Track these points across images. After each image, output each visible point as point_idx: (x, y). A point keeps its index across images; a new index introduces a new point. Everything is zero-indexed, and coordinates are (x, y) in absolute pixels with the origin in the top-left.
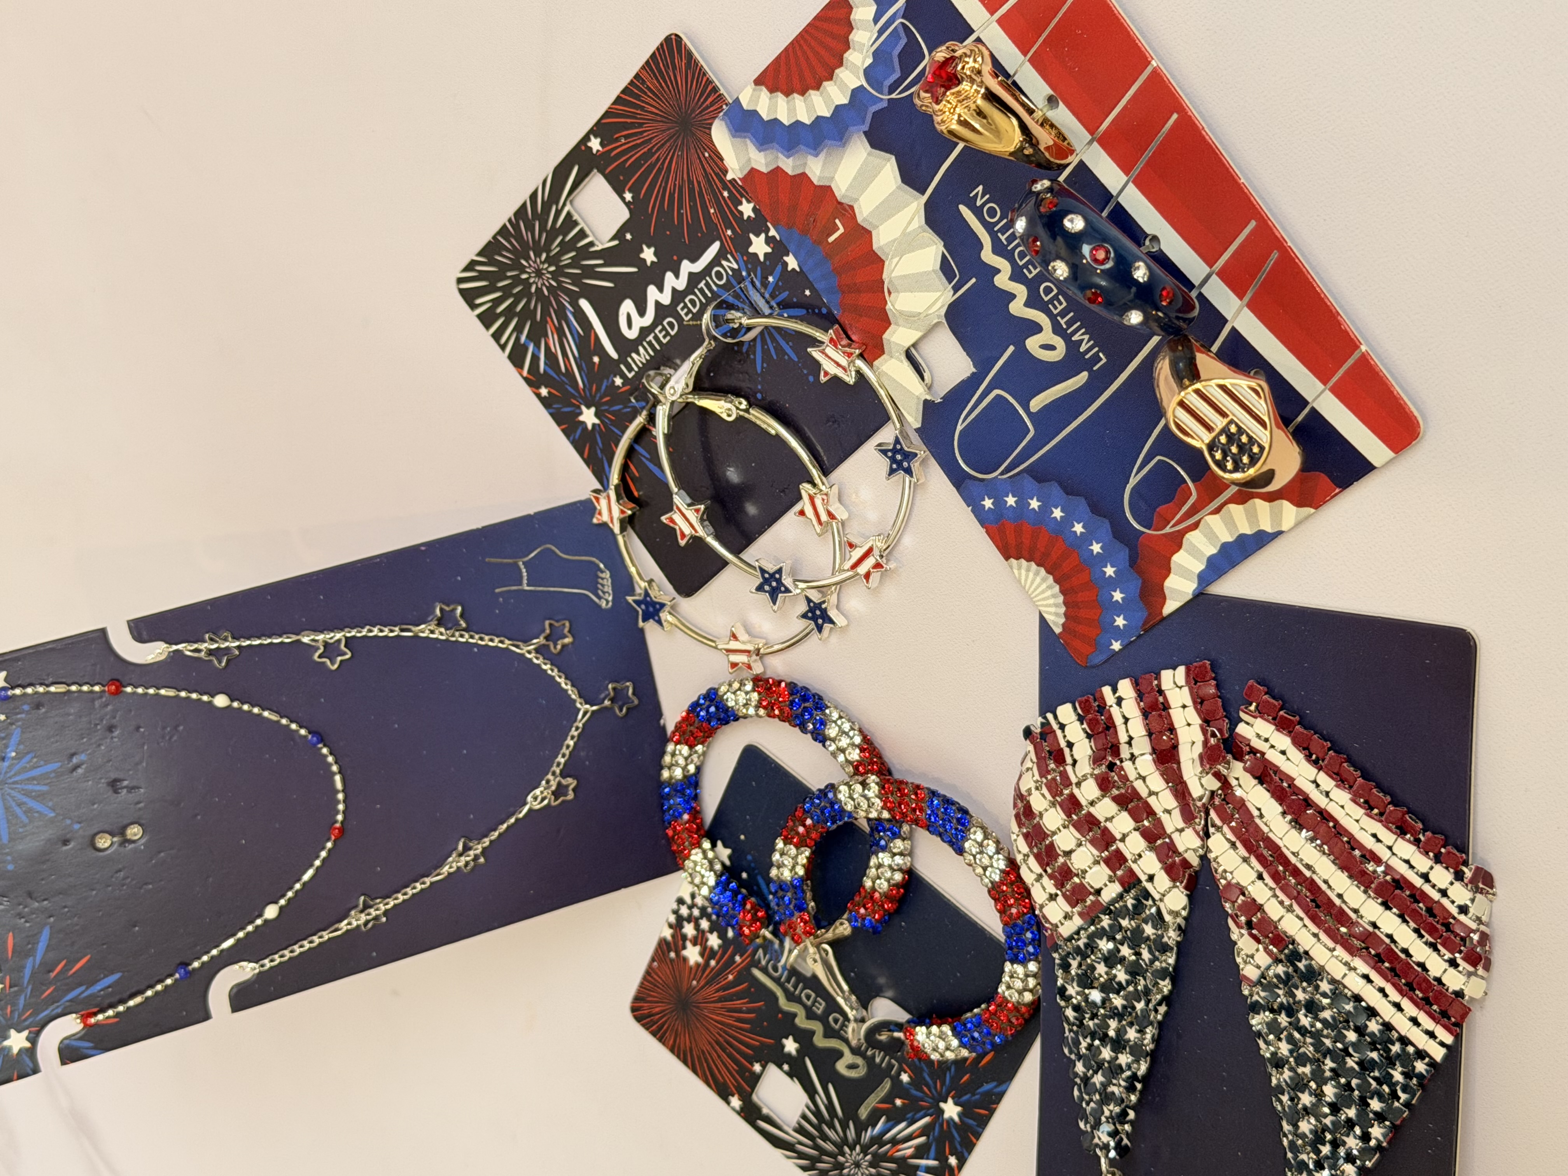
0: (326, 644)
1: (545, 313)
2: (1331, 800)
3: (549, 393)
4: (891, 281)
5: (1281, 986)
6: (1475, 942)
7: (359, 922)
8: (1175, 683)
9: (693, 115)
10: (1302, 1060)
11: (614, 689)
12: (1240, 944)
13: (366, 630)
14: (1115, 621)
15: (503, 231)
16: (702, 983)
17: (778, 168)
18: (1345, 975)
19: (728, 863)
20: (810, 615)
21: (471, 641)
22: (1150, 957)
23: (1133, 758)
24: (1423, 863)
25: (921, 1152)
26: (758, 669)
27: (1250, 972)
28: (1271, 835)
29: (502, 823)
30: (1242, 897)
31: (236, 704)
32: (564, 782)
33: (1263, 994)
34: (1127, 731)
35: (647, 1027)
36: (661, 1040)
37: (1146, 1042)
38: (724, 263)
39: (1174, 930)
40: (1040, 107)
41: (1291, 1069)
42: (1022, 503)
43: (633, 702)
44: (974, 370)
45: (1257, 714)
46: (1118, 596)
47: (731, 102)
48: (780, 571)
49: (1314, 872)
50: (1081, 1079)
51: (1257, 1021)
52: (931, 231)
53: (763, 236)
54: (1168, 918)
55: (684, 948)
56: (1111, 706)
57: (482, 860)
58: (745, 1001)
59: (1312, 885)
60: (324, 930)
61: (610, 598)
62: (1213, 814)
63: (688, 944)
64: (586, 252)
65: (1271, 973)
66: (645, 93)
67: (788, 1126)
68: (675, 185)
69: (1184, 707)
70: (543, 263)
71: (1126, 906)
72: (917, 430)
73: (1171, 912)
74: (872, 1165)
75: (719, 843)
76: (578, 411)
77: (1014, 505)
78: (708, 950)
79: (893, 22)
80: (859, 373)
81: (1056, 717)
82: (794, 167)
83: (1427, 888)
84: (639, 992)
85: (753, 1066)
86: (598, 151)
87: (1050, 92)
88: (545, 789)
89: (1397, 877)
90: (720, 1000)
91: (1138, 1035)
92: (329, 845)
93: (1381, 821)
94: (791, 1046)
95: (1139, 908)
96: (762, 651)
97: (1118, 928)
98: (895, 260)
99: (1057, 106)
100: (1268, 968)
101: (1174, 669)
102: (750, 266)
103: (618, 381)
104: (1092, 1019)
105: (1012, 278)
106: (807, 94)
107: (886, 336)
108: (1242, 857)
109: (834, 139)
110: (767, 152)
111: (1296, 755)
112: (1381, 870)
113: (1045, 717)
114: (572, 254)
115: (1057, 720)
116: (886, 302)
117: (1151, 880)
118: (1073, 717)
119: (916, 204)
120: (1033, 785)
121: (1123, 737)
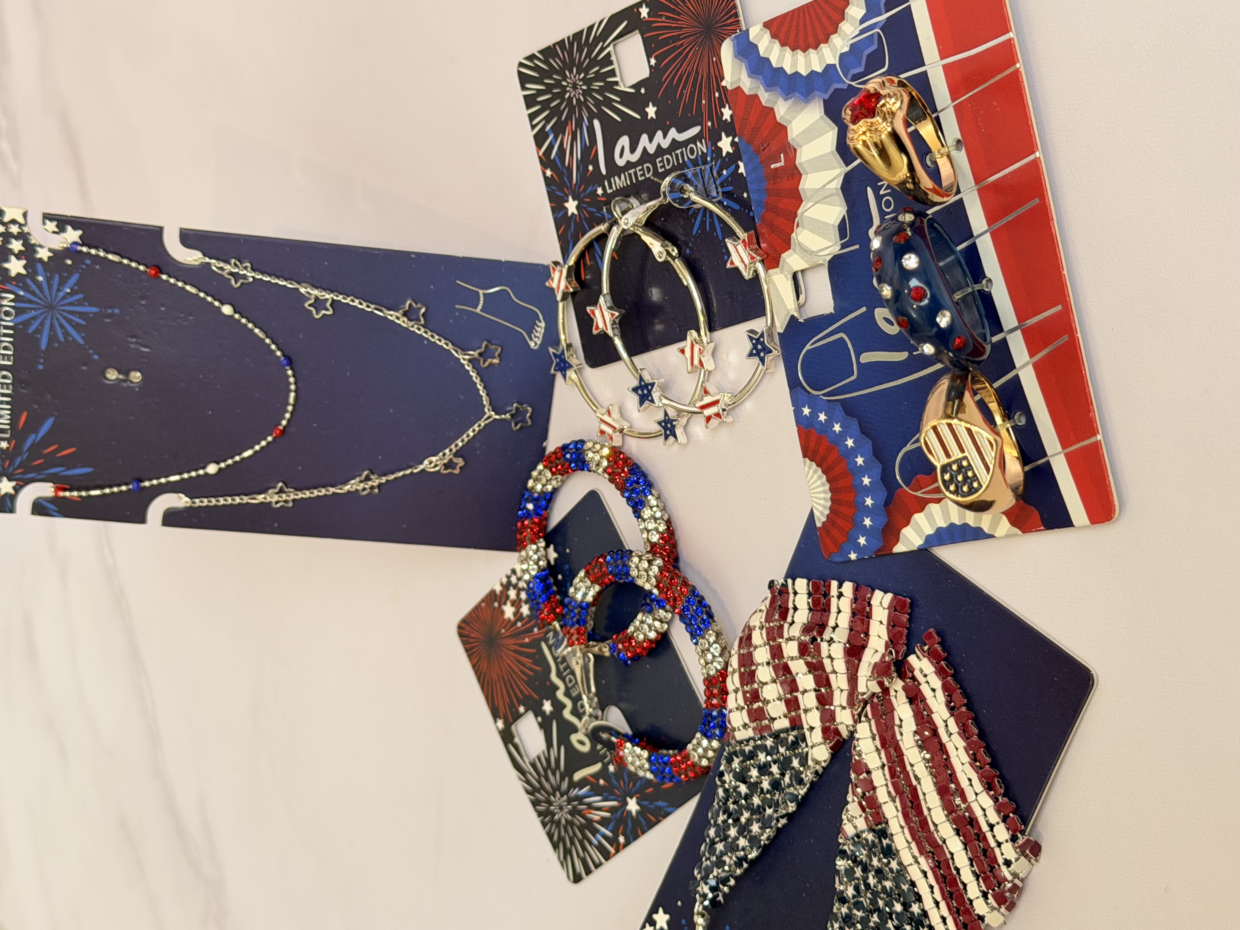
0: (317, 299)
1: (569, 117)
2: (951, 740)
3: (552, 175)
4: (802, 218)
5: (866, 848)
6: (1006, 889)
7: (272, 500)
8: (881, 603)
9: (716, 26)
10: (858, 905)
11: (517, 408)
12: (849, 806)
13: (349, 299)
14: (859, 538)
15: (561, 43)
16: (507, 634)
17: (756, 97)
18: (911, 864)
19: (552, 562)
20: (663, 424)
21: (424, 335)
22: (789, 782)
23: (831, 641)
24: (994, 817)
25: (604, 822)
26: (617, 441)
27: (849, 829)
28: (900, 743)
29: (400, 470)
30: (865, 775)
31: (237, 316)
32: (455, 460)
33: (851, 847)
34: (837, 619)
35: (464, 643)
36: (470, 656)
37: (762, 838)
38: (699, 144)
39: (811, 773)
40: (949, 143)
41: (849, 908)
42: (829, 423)
43: (527, 422)
44: (833, 312)
45: (926, 654)
46: (867, 522)
47: (744, 29)
48: (653, 385)
49: (919, 783)
50: (710, 840)
51: (841, 864)
52: (842, 196)
53: (730, 138)
54: (810, 763)
55: (505, 604)
56: (833, 596)
57: (376, 491)
58: (530, 661)
59: (914, 790)
60: (246, 495)
61: (539, 342)
62: (868, 708)
63: (509, 603)
64: (611, 87)
65: (864, 835)
67: (528, 758)
68: (686, 70)
69: (881, 623)
70: (580, 80)
71: (787, 739)
72: (779, 334)
73: (813, 760)
74: (571, 813)
75: (552, 547)
76: (566, 198)
77: (823, 421)
78: (519, 614)
79: (873, 29)
80: (756, 271)
81: (793, 584)
82: (768, 101)
83: (989, 835)
84: (467, 617)
85: (519, 706)
86: (644, 18)
87: (960, 137)
88: (440, 459)
89: (972, 817)
90: (515, 651)
91: (759, 830)
92: (270, 439)
93: (977, 773)
94: (547, 707)
95: (795, 745)
96: (625, 431)
97: (776, 751)
98: (810, 204)
99: (961, 150)
100: (863, 832)
101: (886, 592)
102: (714, 155)
103: (600, 191)
104: (734, 803)
106: (796, 52)
107: (784, 255)
108: (876, 747)
109: (802, 94)
110: (754, 80)
111: (941, 697)
112: (964, 807)
113: (786, 580)
114: (601, 84)
115: (793, 587)
116: (793, 231)
117: (810, 731)
118: (805, 590)
119: (840, 171)
120: (758, 624)
121: (832, 622)
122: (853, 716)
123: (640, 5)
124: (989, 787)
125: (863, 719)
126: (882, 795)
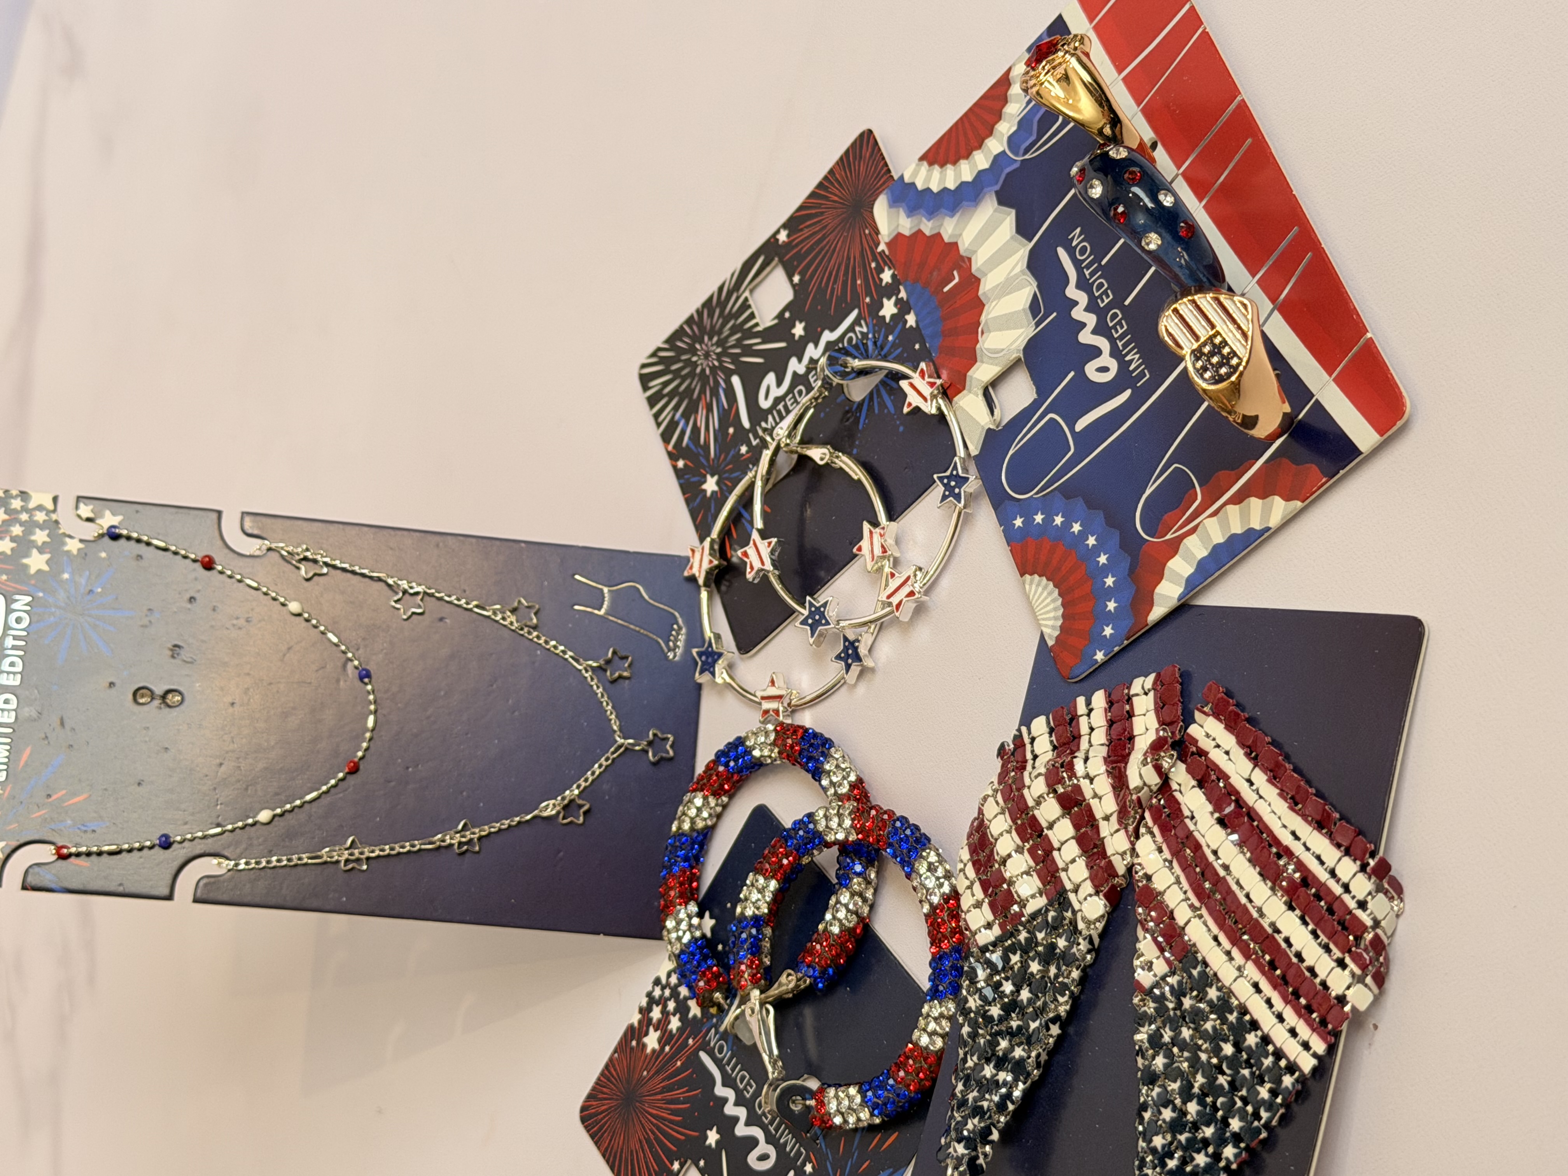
0: (405, 592)
1: (703, 391)
2: (1261, 797)
3: (685, 465)
4: (986, 323)
6: (1368, 943)
7: (340, 858)
8: (1143, 689)
10: (1174, 1075)
11: (655, 735)
12: (1141, 947)
14: (1104, 631)
15: (690, 321)
16: (651, 1073)
17: (919, 232)
18: (1236, 981)
19: (709, 934)
20: (843, 654)
21: (537, 640)
22: (1057, 972)
23: (1086, 760)
24: (1332, 856)
27: (1144, 978)
28: (1196, 834)
30: (1155, 901)
31: (305, 616)
33: (1152, 1005)
34: (1089, 739)
37: (1029, 1061)
38: (857, 329)
39: (1084, 939)
41: (1162, 1085)
42: (1048, 520)
44: (1035, 398)
45: (1211, 713)
46: (1111, 606)
47: (897, 179)
48: (825, 605)
49: (1229, 873)
51: (1142, 1035)
52: (1029, 274)
53: (894, 299)
54: (1081, 925)
55: (646, 1034)
56: (1082, 716)
57: (476, 846)
58: (685, 1089)
59: (1224, 887)
62: (1147, 815)
63: (651, 1029)
64: (750, 334)
65: (1167, 981)
66: (832, 184)
68: (836, 263)
69: (1147, 713)
70: (713, 345)
71: (1046, 919)
72: (975, 456)
73: (1085, 925)
75: (707, 914)
76: (703, 479)
77: (1041, 522)
78: (666, 1035)
82: (931, 229)
83: (1332, 884)
84: (594, 1089)
85: (673, 1164)
86: (783, 242)
87: (1153, 136)
89: (1307, 874)
90: (664, 1090)
91: (1023, 1054)
92: (341, 776)
93: (1301, 815)
94: (713, 1137)
95: (1058, 920)
96: (794, 703)
97: (1033, 942)
98: (994, 303)
100: (1164, 977)
101: (1146, 676)
102: (877, 328)
103: (744, 449)
105: (1087, 309)
106: (958, 164)
107: (970, 373)
108: (1165, 860)
109: (970, 201)
110: (914, 218)
111: (1238, 753)
112: (1291, 867)
113: (1019, 730)
114: (738, 336)
115: (1029, 733)
116: (978, 341)
117: (1076, 891)
118: (1045, 729)
119: (1023, 250)
120: (990, 792)
121: (1084, 745)
122: (1129, 837)
123: (778, 232)
124: (1320, 823)
125: (1142, 830)
126: (1182, 914)
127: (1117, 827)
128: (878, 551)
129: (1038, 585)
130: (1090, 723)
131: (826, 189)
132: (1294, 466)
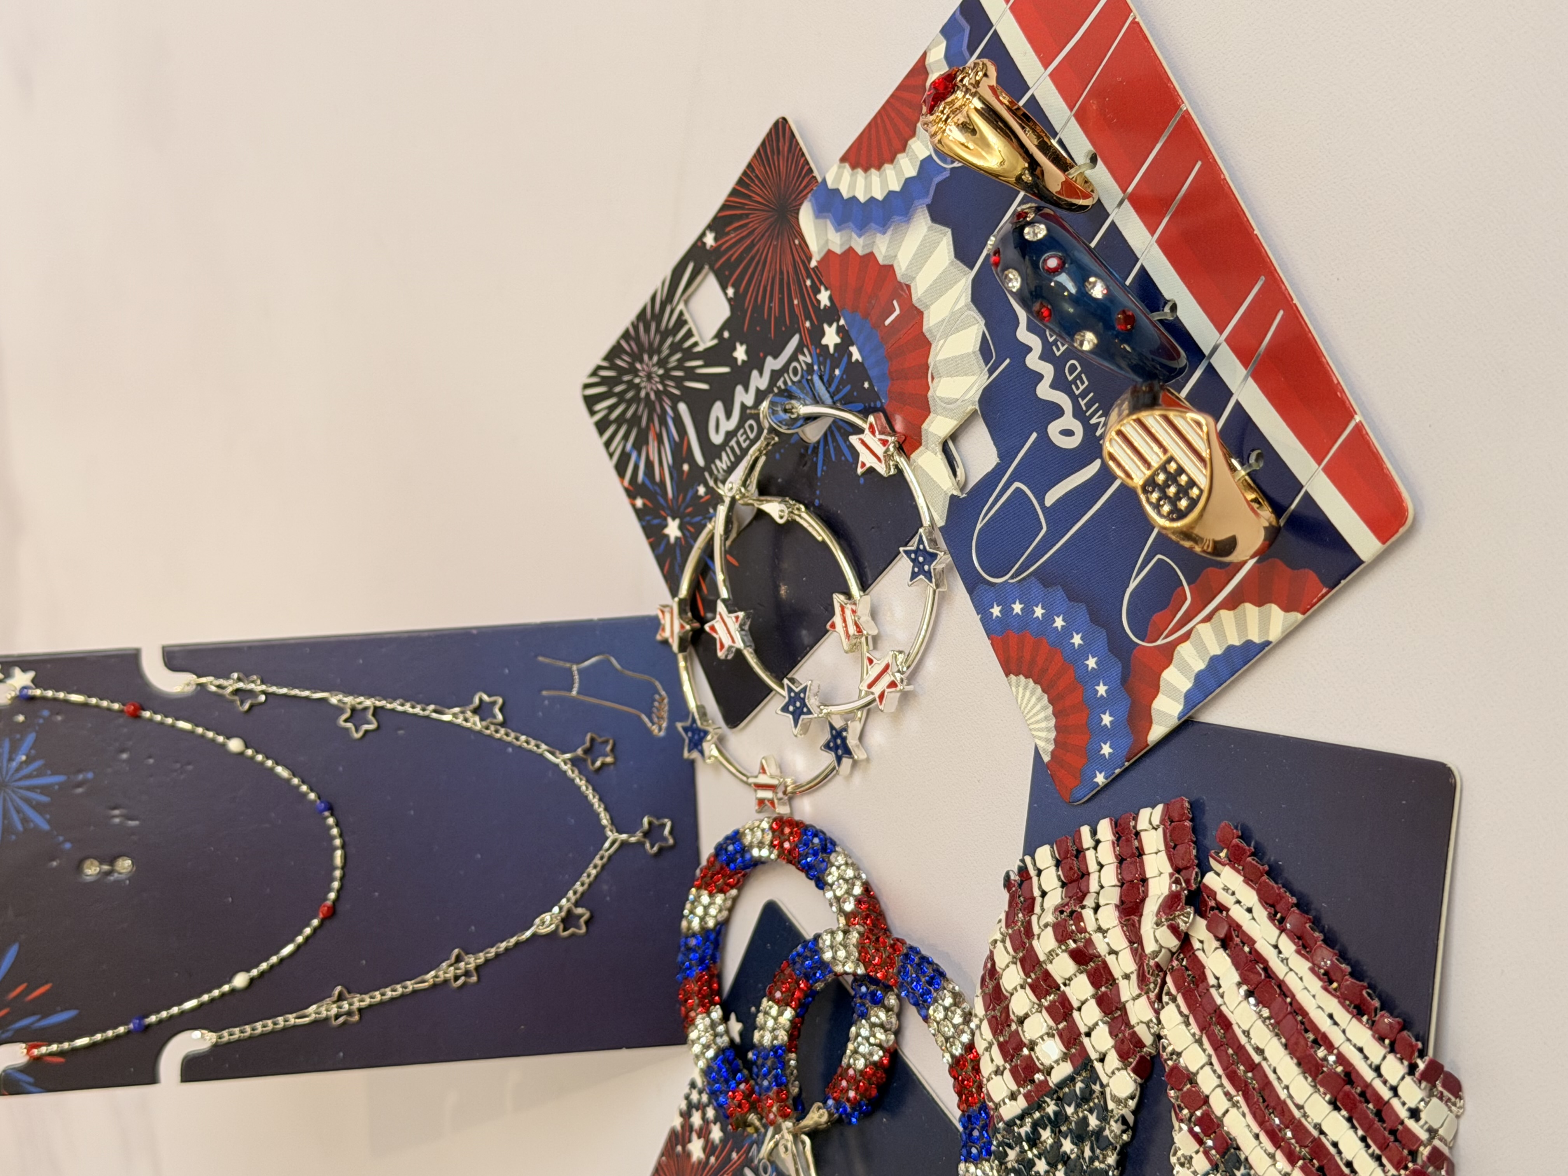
0: (353, 710)
1: (650, 419)
2: (1291, 970)
3: (644, 505)
4: (935, 366)
6: (1425, 1158)
7: (329, 1013)
8: (1151, 823)
11: (650, 823)
12: (1177, 1141)
13: (398, 703)
14: (1102, 749)
15: (626, 335)
17: (851, 250)
19: (737, 1039)
20: (832, 744)
21: (506, 739)
22: (1092, 1155)
23: (1097, 907)
24: (1376, 1051)
28: (1223, 1008)
29: (502, 941)
30: (1189, 1086)
31: (250, 752)
32: (577, 911)
34: (1099, 879)
38: (801, 358)
39: (1116, 1122)
40: (1080, 162)
42: (1028, 610)
43: (668, 840)
45: (1227, 861)
46: (1107, 719)
47: (819, 181)
48: (804, 690)
49: (1265, 1059)
52: (975, 309)
53: (835, 325)
55: (690, 1141)
56: (1088, 849)
57: (474, 977)
59: (1260, 1073)
60: (291, 1013)
61: (664, 725)
62: (1169, 979)
64: (689, 354)
66: (753, 181)
69: (1158, 852)
70: (654, 365)
71: (1073, 1090)
72: (941, 529)
73: (1116, 1101)
76: (664, 523)
77: (1020, 613)
80: (897, 466)
81: (1034, 861)
82: (863, 247)
83: (1378, 1084)
86: (711, 246)
87: (1092, 149)
88: (556, 914)
89: (1348, 1069)
92: (316, 923)
93: (1338, 997)
95: (1087, 1094)
96: (790, 790)
97: (1063, 1116)
98: (941, 342)
99: (1096, 165)
101: (1153, 807)
102: (821, 359)
103: (702, 490)
105: (1042, 357)
106: (883, 169)
107: (924, 426)
108: (1194, 1035)
109: (901, 215)
110: (844, 232)
111: (1261, 913)
112: (1332, 1059)
113: (1023, 861)
114: (678, 356)
115: (1035, 864)
116: (929, 388)
117: (1102, 1060)
118: (1050, 862)
119: (964, 280)
120: (998, 936)
121: (1094, 886)
122: (1152, 1004)
123: (703, 234)
124: (1359, 1010)
125: (1165, 999)
126: (1218, 1104)
127: (1137, 991)
128: (852, 630)
129: (1026, 688)
130: (1097, 858)
131: (747, 186)
132: (1289, 570)
